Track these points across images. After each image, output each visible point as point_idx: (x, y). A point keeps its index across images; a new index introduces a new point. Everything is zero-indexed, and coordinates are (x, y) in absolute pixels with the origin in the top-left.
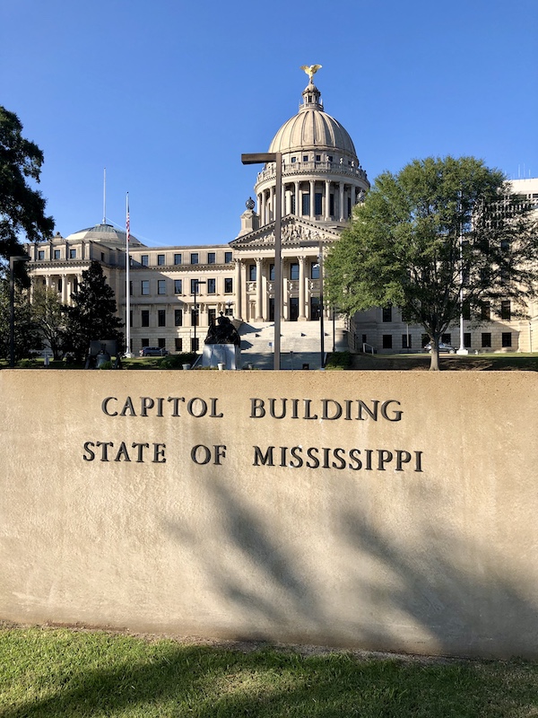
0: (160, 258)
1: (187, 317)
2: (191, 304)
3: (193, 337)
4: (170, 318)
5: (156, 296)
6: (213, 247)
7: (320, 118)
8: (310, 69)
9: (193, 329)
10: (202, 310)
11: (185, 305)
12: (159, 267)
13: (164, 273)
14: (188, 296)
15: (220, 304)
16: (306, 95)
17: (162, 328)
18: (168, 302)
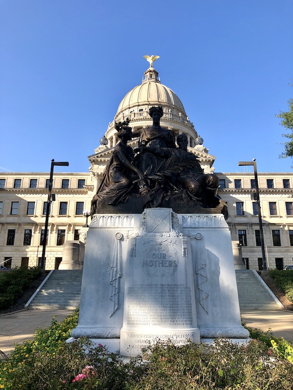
0: (17, 182)
1: (36, 238)
2: (41, 225)
3: (41, 256)
4: (19, 237)
5: (7, 216)
6: (68, 175)
7: (164, 90)
8: (151, 58)
9: (41, 248)
10: (52, 230)
11: (36, 224)
12: (14, 190)
13: (20, 196)
14: (39, 217)
15: (70, 225)
16: (148, 74)
17: (10, 247)
18: (20, 222)
